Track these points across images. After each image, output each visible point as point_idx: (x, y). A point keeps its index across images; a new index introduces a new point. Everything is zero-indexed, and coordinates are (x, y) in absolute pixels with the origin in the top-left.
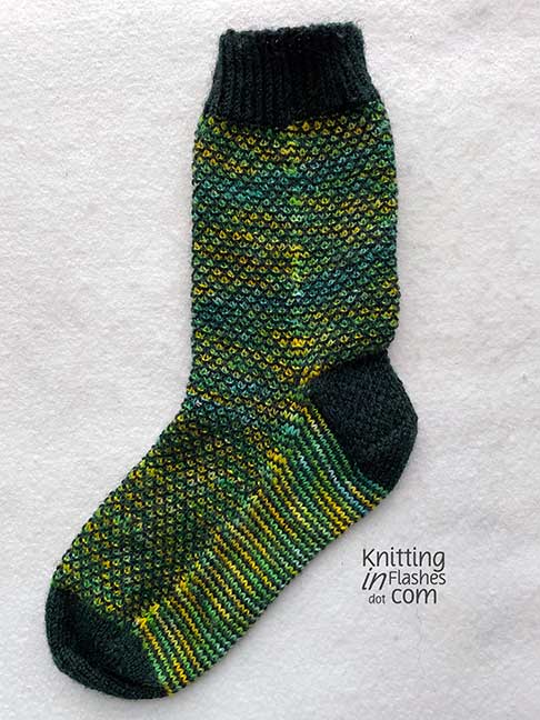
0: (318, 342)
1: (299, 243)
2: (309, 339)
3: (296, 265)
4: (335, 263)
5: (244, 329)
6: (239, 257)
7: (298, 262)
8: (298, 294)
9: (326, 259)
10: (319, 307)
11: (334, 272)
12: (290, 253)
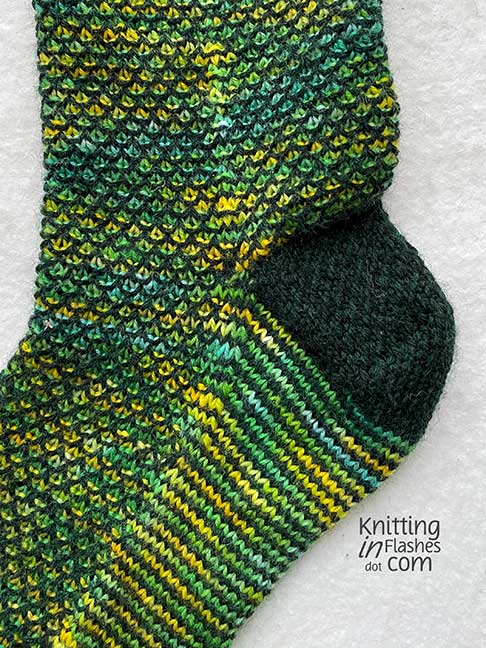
0: (262, 200)
1: (217, 39)
2: (246, 197)
3: (215, 77)
4: (280, 65)
5: (134, 190)
6: (117, 70)
7: (217, 72)
8: (224, 122)
9: (265, 62)
10: (259, 141)
11: (280, 80)
12: (204, 56)
